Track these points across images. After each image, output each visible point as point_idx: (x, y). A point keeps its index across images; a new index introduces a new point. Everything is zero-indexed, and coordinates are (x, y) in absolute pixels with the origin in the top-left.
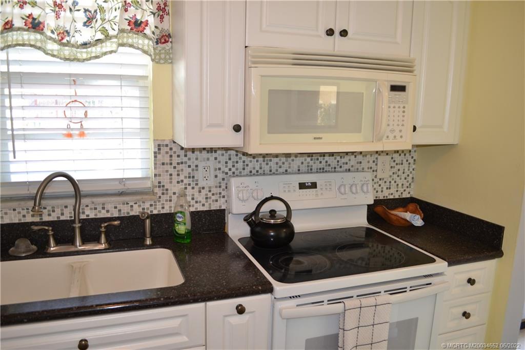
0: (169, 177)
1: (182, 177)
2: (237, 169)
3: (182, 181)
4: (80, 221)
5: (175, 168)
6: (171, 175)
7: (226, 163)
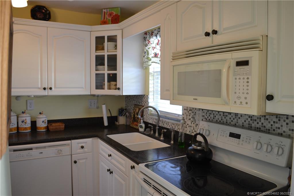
0: (186, 116)
1: (190, 117)
2: (211, 118)
3: (190, 119)
4: (159, 126)
5: (188, 112)
6: (187, 115)
7: (207, 113)
